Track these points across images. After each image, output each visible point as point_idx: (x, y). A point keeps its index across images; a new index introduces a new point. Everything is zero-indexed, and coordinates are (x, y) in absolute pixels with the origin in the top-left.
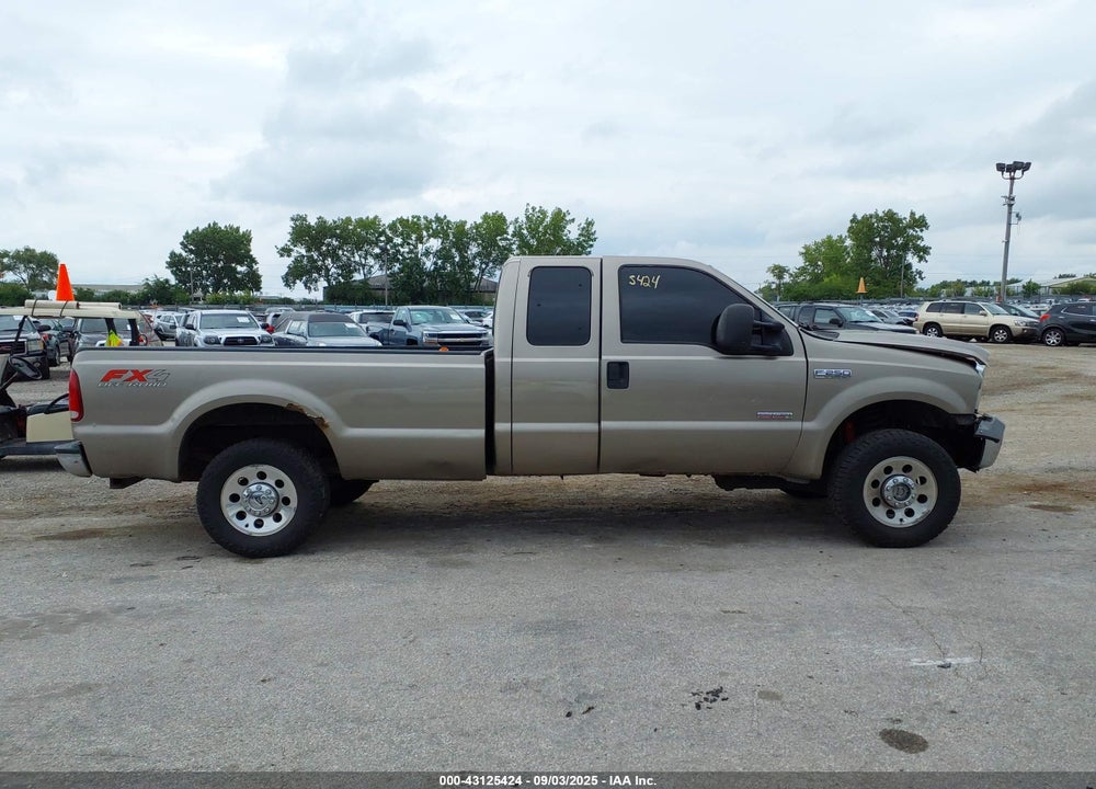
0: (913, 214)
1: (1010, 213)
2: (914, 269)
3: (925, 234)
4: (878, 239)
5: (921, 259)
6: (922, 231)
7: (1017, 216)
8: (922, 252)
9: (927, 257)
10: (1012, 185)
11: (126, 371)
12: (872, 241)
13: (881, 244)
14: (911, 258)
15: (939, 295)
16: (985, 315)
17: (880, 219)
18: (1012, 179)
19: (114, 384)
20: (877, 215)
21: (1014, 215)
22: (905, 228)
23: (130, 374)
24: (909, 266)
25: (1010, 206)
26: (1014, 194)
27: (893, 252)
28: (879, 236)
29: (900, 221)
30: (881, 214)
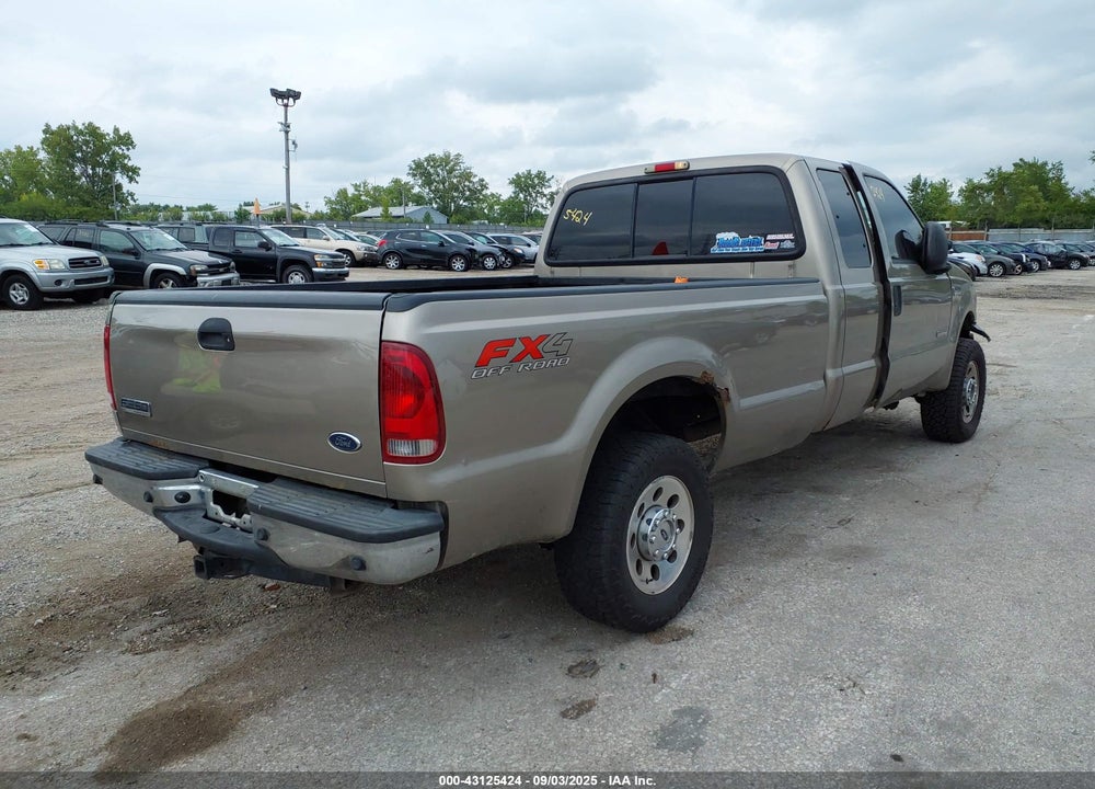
0: (116, 130)
1: (287, 140)
2: (124, 190)
3: (131, 153)
4: (79, 155)
5: (131, 179)
6: (128, 149)
7: (294, 143)
8: (132, 173)
9: (137, 179)
10: (286, 112)
11: (510, 342)
12: (73, 156)
13: (83, 161)
14: (120, 178)
15: (157, 219)
16: (328, 240)
17: (80, 133)
18: (286, 106)
19: (497, 370)
20: (76, 128)
21: (290, 142)
22: (109, 145)
23: (519, 347)
24: (119, 187)
25: (287, 132)
26: (289, 121)
27: (100, 171)
28: (82, 151)
29: (103, 136)
30: (81, 127)
